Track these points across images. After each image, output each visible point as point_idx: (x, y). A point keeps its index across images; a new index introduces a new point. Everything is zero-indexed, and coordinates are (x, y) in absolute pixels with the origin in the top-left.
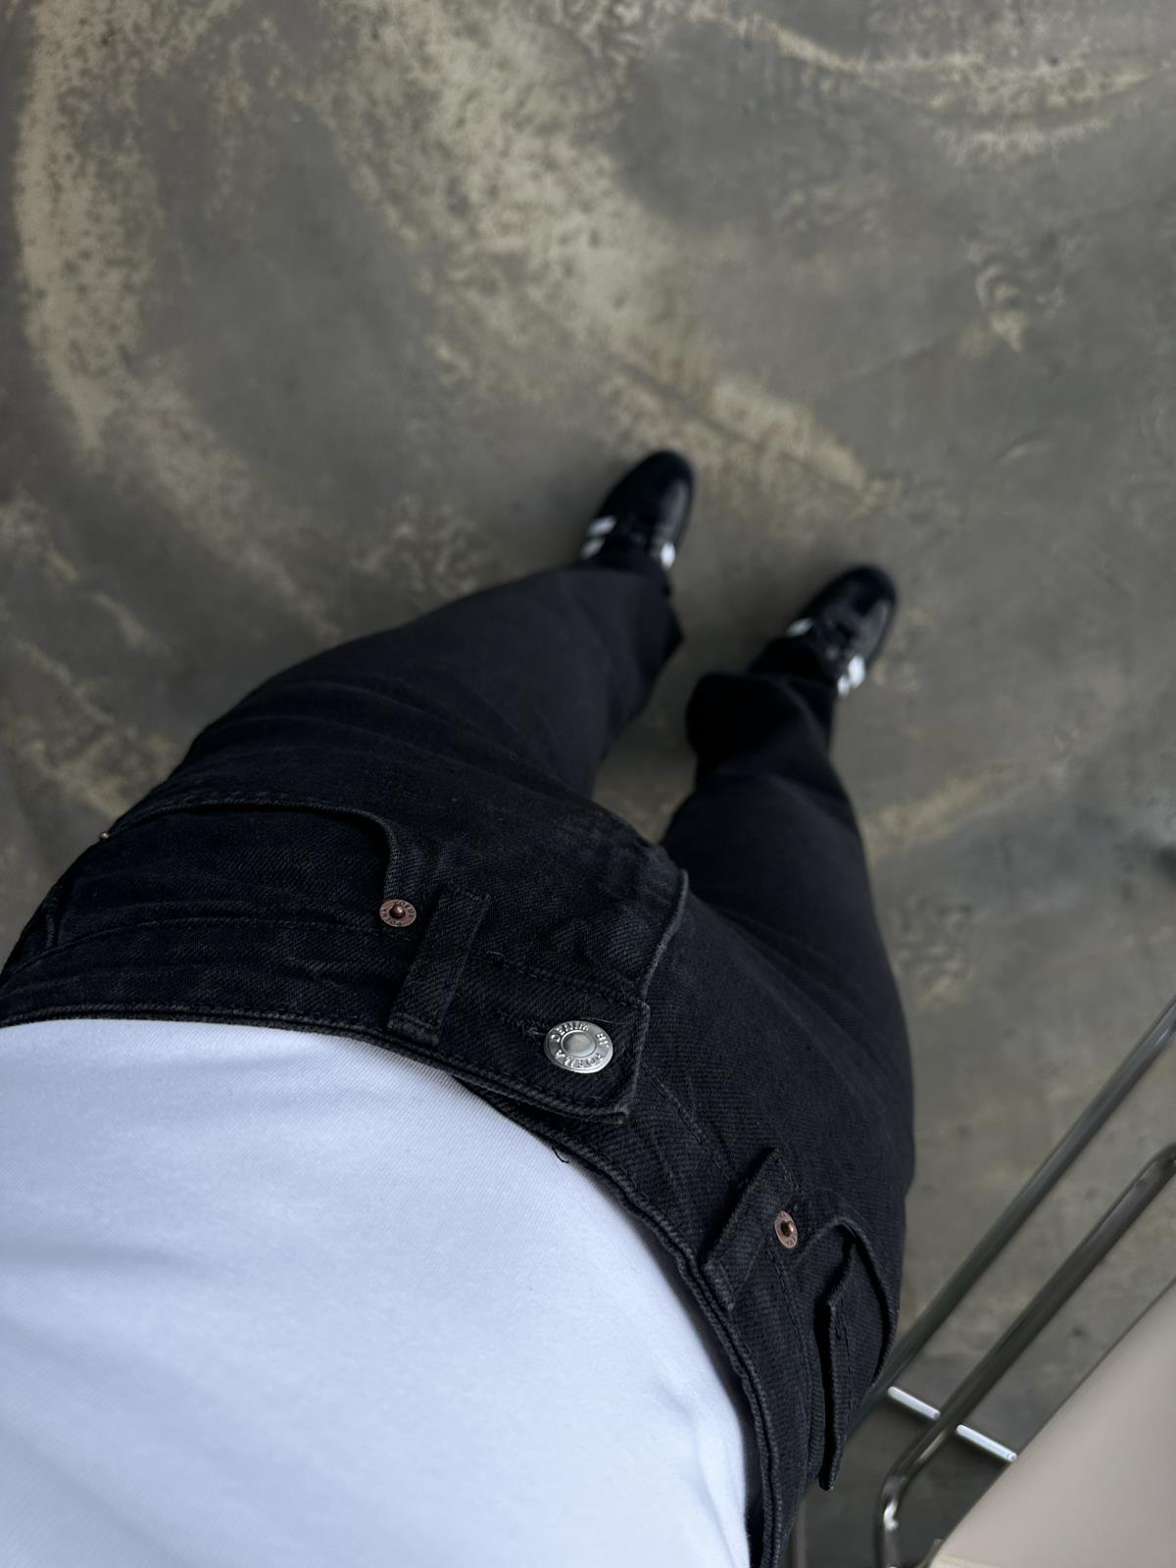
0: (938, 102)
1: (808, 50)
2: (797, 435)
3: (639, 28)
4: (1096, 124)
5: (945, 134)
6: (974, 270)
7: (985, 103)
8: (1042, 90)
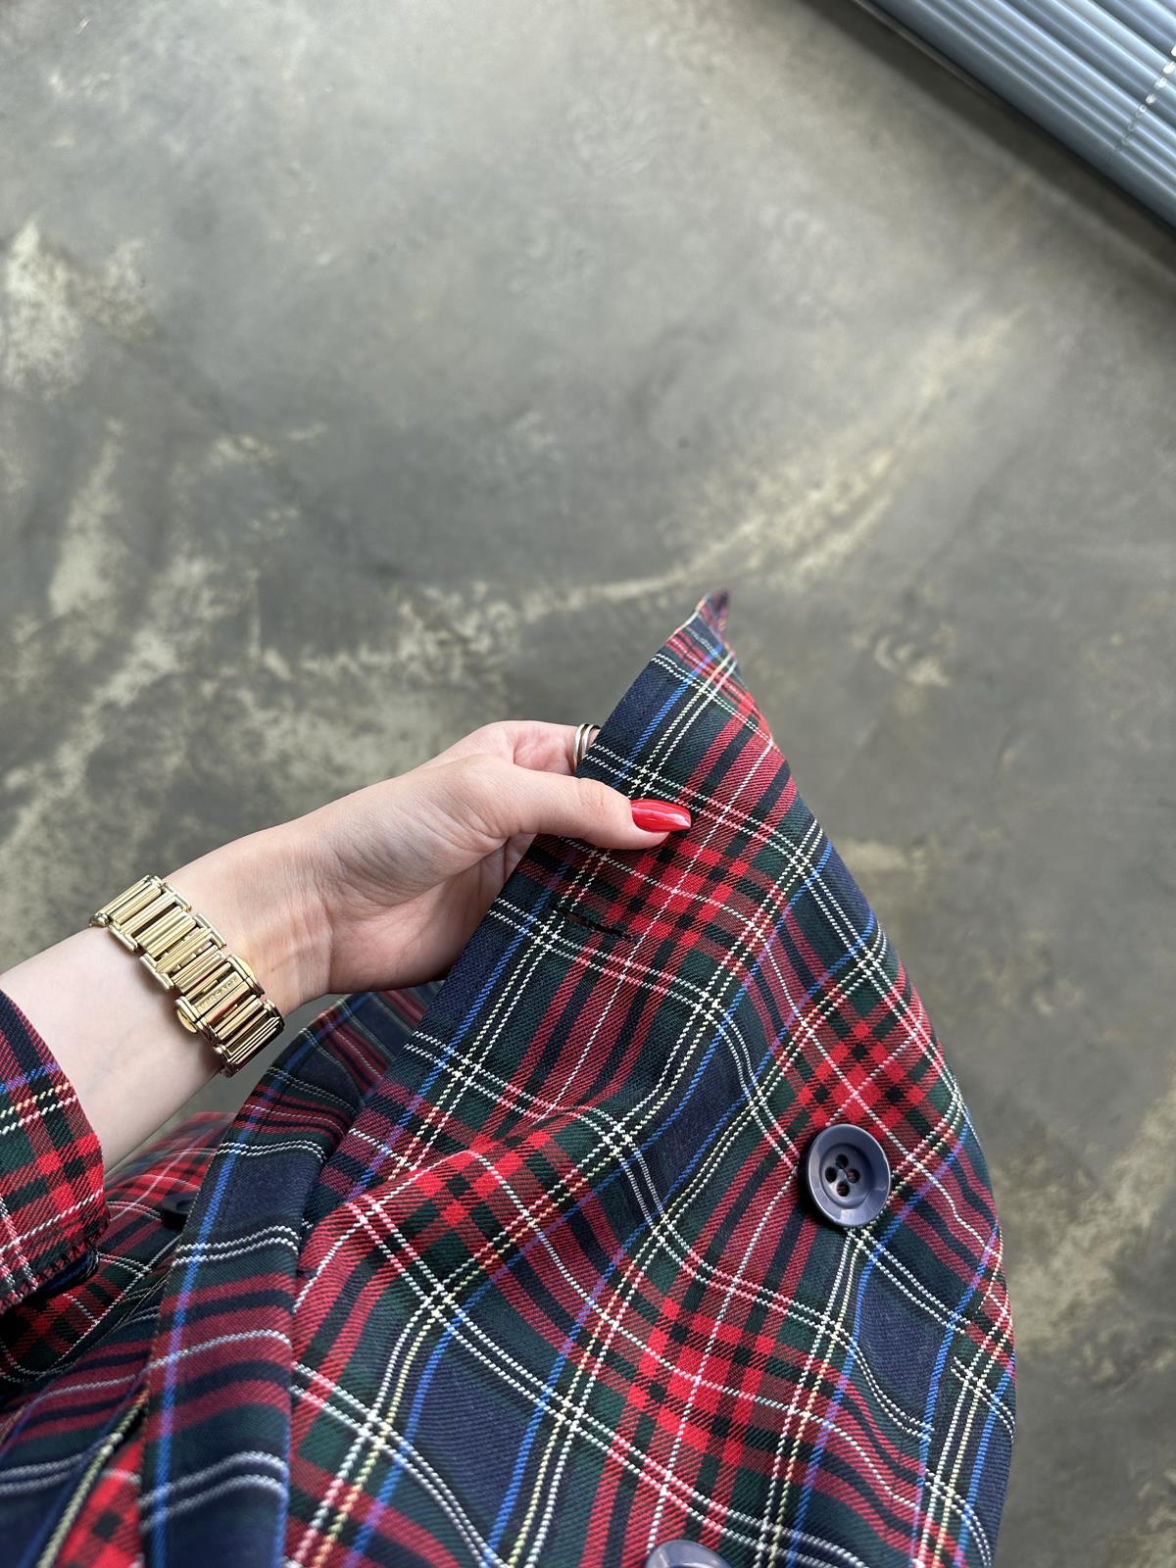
0: (754, 562)
1: (633, 589)
3: (495, 650)
4: (881, 504)
5: (777, 579)
6: (868, 653)
7: (789, 542)
8: (825, 510)
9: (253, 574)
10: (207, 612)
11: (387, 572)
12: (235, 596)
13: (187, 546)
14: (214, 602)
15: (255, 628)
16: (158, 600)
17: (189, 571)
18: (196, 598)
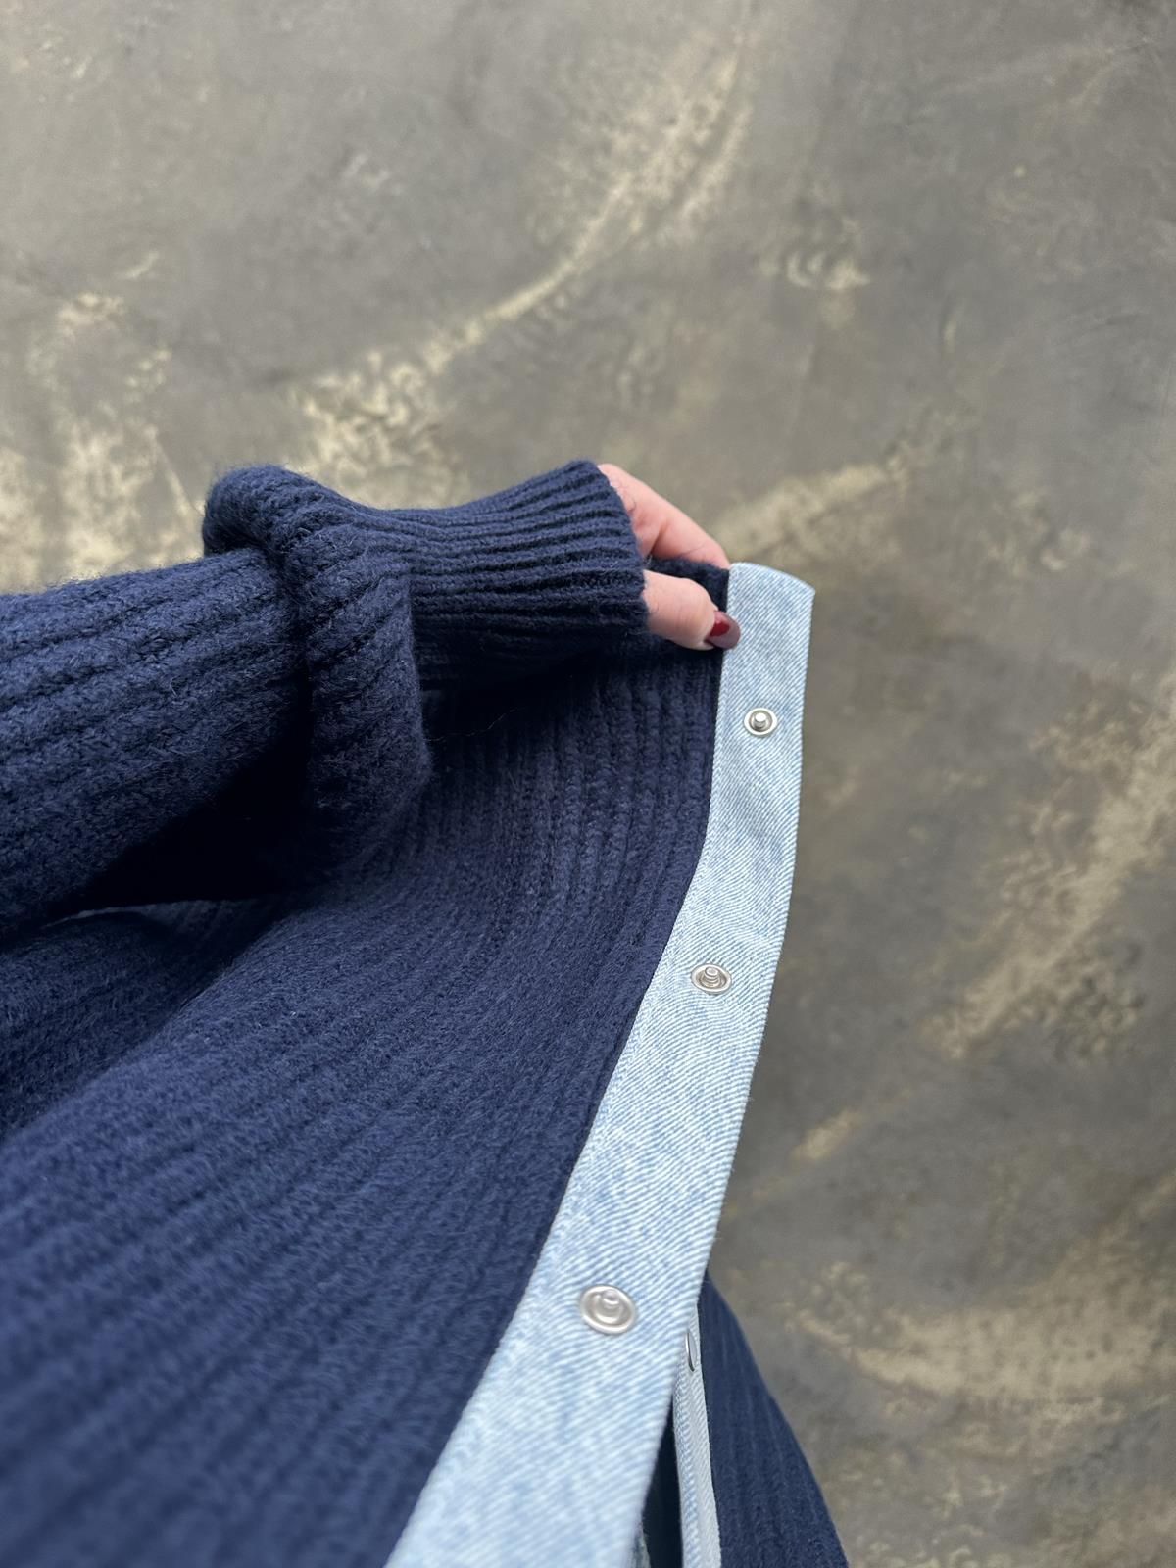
0: (636, 225)
1: (526, 299)
2: (803, 501)
3: (414, 415)
4: (742, 117)
5: (665, 234)
6: (781, 278)
7: (664, 192)
8: (688, 144)
9: (151, 433)
10: (125, 488)
11: (276, 378)
12: (142, 461)
13: (75, 431)
14: (126, 475)
15: (176, 486)
16: (73, 495)
17: (88, 454)
18: (108, 478)
